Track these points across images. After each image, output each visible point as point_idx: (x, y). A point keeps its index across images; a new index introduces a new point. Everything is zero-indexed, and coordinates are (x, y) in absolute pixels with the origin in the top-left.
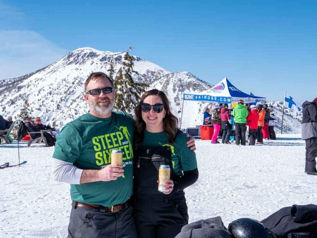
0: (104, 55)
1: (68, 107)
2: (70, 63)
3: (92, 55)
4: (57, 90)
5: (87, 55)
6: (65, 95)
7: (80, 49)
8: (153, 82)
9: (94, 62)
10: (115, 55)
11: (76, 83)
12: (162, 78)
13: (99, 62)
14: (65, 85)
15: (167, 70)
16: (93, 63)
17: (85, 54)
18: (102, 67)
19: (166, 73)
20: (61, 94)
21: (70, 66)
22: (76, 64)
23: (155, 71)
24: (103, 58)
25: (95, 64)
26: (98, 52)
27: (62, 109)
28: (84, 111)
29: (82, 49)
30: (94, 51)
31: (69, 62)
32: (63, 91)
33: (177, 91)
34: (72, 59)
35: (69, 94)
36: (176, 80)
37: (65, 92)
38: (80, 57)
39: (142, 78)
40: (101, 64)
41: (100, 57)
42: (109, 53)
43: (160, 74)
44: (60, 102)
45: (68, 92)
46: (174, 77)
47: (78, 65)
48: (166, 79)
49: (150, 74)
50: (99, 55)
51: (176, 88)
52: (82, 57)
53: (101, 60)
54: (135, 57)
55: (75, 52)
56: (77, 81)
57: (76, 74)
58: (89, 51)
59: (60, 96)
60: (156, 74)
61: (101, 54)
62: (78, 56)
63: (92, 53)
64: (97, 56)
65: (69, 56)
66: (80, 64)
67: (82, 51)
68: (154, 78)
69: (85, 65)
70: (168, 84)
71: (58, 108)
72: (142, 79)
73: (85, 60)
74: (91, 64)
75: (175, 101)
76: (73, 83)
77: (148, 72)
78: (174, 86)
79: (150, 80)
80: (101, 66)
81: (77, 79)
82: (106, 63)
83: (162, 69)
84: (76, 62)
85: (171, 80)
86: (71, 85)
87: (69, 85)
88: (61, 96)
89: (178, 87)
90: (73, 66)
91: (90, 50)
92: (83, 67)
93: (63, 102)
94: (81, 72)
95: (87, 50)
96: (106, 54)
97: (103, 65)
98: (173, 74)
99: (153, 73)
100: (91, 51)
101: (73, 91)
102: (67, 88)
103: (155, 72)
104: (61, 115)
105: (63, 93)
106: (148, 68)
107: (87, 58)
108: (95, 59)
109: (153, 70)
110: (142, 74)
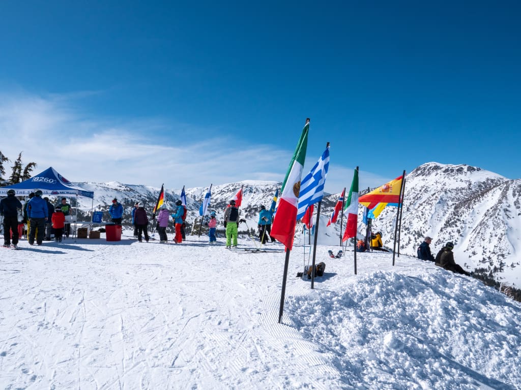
0: (447, 168)
1: (416, 209)
2: (418, 175)
3: (436, 168)
4: (407, 197)
5: (432, 168)
6: (413, 200)
7: (426, 164)
8: (493, 188)
10: (457, 167)
11: (422, 190)
12: (502, 185)
13: (443, 173)
14: (414, 193)
15: (507, 178)
16: (437, 174)
17: (430, 167)
19: (506, 180)
20: (410, 200)
21: (418, 177)
22: (423, 176)
23: (496, 179)
24: (446, 170)
25: (439, 175)
26: (441, 165)
27: (411, 211)
28: (430, 213)
29: (428, 164)
30: (438, 164)
31: (417, 174)
32: (412, 197)
33: (517, 195)
34: (419, 172)
35: (417, 199)
36: (516, 186)
37: (414, 198)
38: (426, 170)
39: (483, 185)
40: (444, 175)
41: (444, 169)
42: (451, 166)
43: (500, 181)
44: (409, 206)
45: (416, 198)
46: (514, 183)
47: (424, 176)
48: (505, 185)
49: (489, 181)
51: (516, 193)
52: (428, 170)
53: (444, 172)
54: (475, 168)
55: (422, 166)
56: (424, 189)
57: (422, 183)
58: (433, 165)
59: (409, 201)
60: (495, 181)
61: (444, 166)
62: (425, 169)
63: (436, 166)
64: (441, 168)
65: (418, 170)
66: (426, 175)
67: (428, 165)
68: (494, 185)
69: (430, 176)
70: (507, 190)
71: (408, 210)
72: (482, 186)
73: (430, 172)
75: (515, 205)
76: (420, 191)
77: (488, 179)
78: (514, 191)
79: (490, 187)
81: (423, 187)
82: (449, 174)
83: (502, 177)
84: (423, 174)
85: (511, 186)
86: (419, 192)
87: (417, 192)
88: (410, 201)
89: (518, 192)
90: (421, 177)
91: (435, 164)
92: (429, 178)
93: (412, 206)
94: (427, 181)
95: (432, 164)
96: (449, 166)
97: (446, 175)
98: (513, 181)
99: (492, 181)
101: (420, 197)
102: (415, 195)
103: (494, 180)
104: (410, 215)
105: (412, 199)
106: (487, 176)
107: (432, 171)
108: (439, 171)
109: (493, 178)
110: (482, 182)
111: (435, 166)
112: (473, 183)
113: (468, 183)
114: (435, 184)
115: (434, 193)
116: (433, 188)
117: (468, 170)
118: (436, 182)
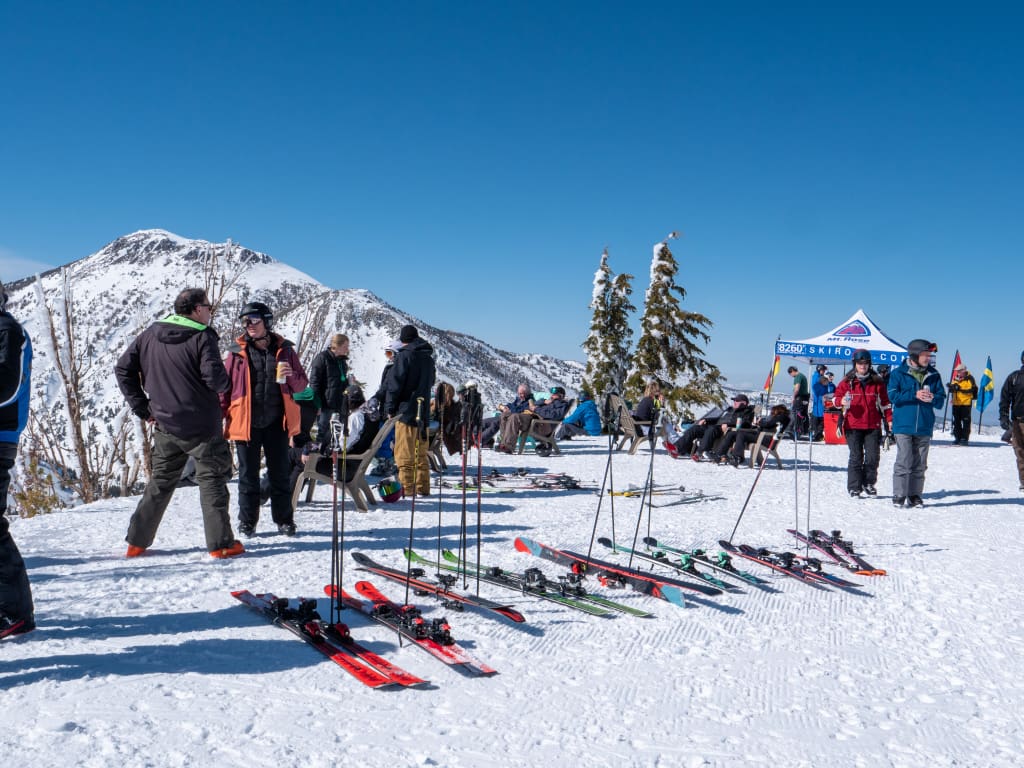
0: (194, 248)
1: (112, 352)
2: (119, 261)
3: (168, 246)
4: (89, 316)
5: (156, 246)
6: (106, 326)
7: (140, 232)
8: (295, 307)
9: (171, 261)
11: (130, 302)
12: (315, 301)
13: (183, 262)
14: (108, 306)
15: (324, 285)
16: (169, 262)
17: (153, 243)
18: (188, 272)
19: (322, 289)
20: (97, 325)
21: (118, 266)
22: (132, 263)
23: (301, 285)
24: (191, 253)
25: (172, 264)
26: (180, 240)
27: (100, 355)
29: (146, 232)
30: (173, 237)
31: (115, 258)
32: (101, 317)
33: (344, 326)
34: (123, 252)
35: (116, 325)
36: (343, 306)
37: (107, 321)
38: (142, 249)
39: (274, 298)
40: (186, 265)
41: (185, 251)
42: (204, 245)
43: (310, 291)
44: (94, 342)
45: (114, 321)
46: (340, 298)
47: (136, 265)
48: (322, 302)
49: (289, 290)
50: (183, 246)
51: (343, 320)
52: (146, 249)
53: (187, 258)
54: (259, 254)
55: (131, 238)
56: (134, 299)
57: (130, 284)
58: (161, 238)
59: (94, 329)
60: (301, 292)
61: (187, 244)
62: (137, 246)
63: (168, 241)
64: (179, 248)
65: (118, 247)
66: (142, 263)
67: (147, 237)
68: (298, 298)
69: (152, 266)
70: (326, 313)
71: (90, 354)
72: (272, 301)
73: (152, 254)
74: (165, 265)
76: (125, 302)
77: (285, 285)
78: (339, 317)
79: (290, 303)
80: (187, 269)
81: (132, 294)
82: (198, 264)
83: (315, 282)
84: (132, 258)
85: (332, 305)
86: (120, 306)
87: (115, 306)
88: (97, 329)
89: (346, 319)
90: (126, 267)
91: (164, 235)
92: (146, 269)
93: (102, 341)
94: (142, 279)
95: (158, 235)
96: (199, 245)
97: (190, 268)
98: (336, 293)
99: (295, 289)
100: (165, 238)
101: (124, 318)
102: (111, 312)
103: (299, 288)
104: (94, 367)
105: (101, 322)
106: (285, 278)
107: (156, 252)
108: (174, 255)
109: (296, 284)
110: (273, 289)
111: (163, 241)
112: (252, 291)
113: (241, 291)
114: (162, 287)
115: (160, 310)
116: (157, 298)
117: (243, 259)
118: (167, 283)
